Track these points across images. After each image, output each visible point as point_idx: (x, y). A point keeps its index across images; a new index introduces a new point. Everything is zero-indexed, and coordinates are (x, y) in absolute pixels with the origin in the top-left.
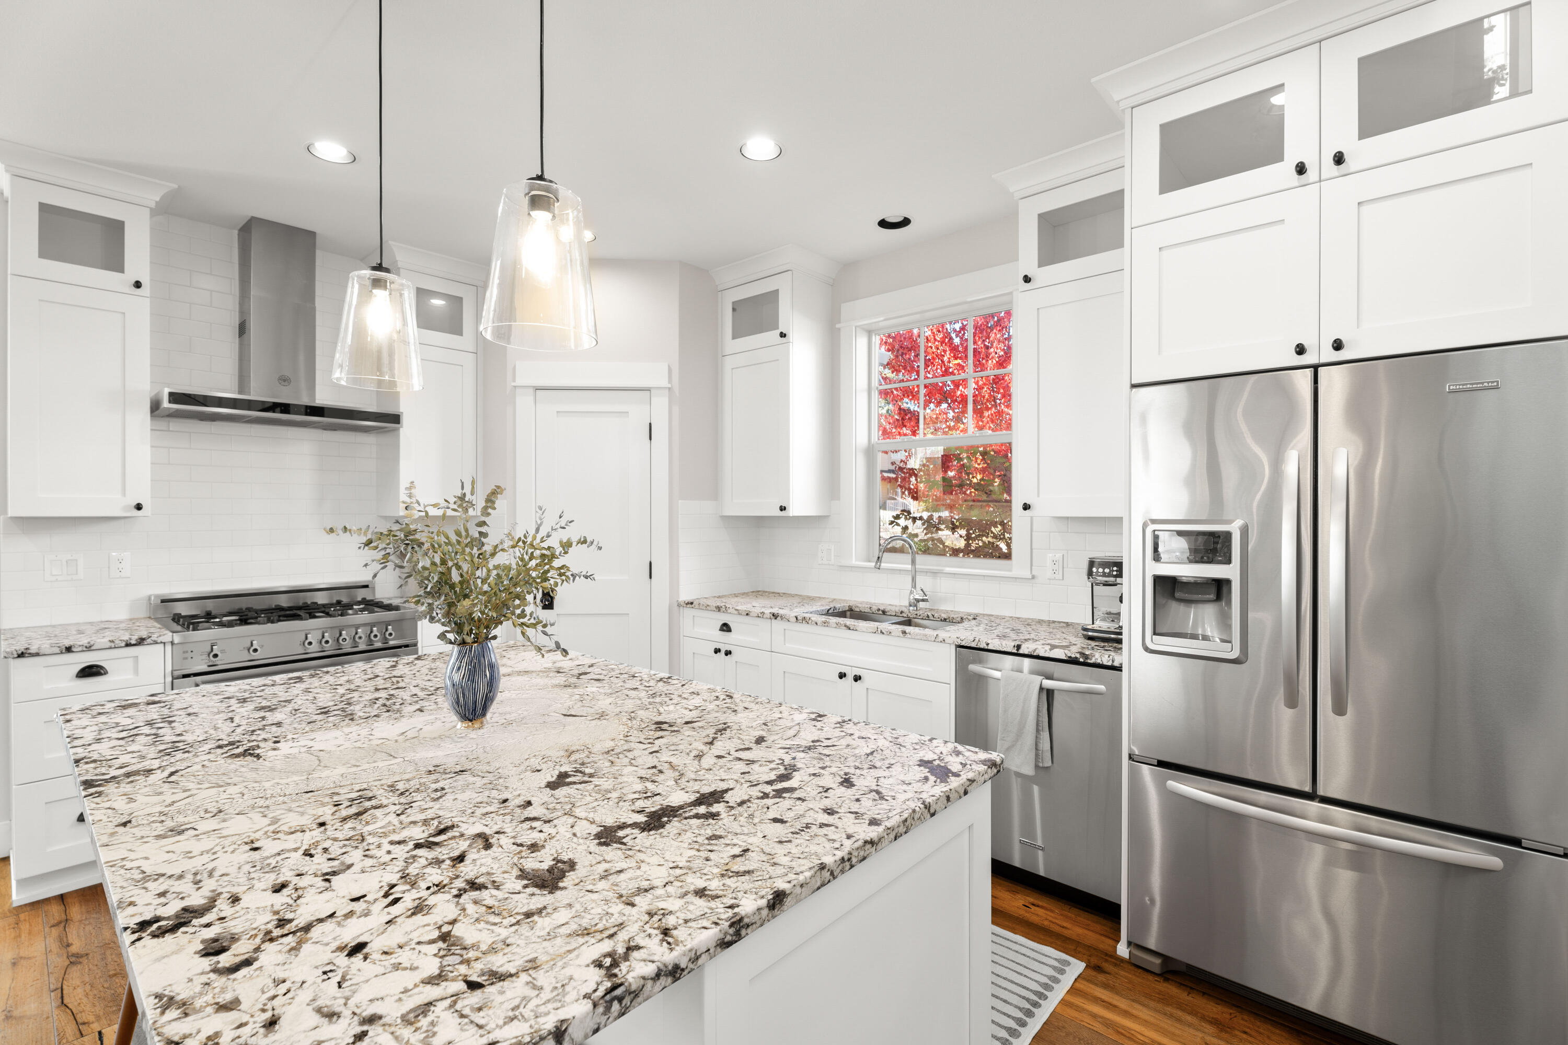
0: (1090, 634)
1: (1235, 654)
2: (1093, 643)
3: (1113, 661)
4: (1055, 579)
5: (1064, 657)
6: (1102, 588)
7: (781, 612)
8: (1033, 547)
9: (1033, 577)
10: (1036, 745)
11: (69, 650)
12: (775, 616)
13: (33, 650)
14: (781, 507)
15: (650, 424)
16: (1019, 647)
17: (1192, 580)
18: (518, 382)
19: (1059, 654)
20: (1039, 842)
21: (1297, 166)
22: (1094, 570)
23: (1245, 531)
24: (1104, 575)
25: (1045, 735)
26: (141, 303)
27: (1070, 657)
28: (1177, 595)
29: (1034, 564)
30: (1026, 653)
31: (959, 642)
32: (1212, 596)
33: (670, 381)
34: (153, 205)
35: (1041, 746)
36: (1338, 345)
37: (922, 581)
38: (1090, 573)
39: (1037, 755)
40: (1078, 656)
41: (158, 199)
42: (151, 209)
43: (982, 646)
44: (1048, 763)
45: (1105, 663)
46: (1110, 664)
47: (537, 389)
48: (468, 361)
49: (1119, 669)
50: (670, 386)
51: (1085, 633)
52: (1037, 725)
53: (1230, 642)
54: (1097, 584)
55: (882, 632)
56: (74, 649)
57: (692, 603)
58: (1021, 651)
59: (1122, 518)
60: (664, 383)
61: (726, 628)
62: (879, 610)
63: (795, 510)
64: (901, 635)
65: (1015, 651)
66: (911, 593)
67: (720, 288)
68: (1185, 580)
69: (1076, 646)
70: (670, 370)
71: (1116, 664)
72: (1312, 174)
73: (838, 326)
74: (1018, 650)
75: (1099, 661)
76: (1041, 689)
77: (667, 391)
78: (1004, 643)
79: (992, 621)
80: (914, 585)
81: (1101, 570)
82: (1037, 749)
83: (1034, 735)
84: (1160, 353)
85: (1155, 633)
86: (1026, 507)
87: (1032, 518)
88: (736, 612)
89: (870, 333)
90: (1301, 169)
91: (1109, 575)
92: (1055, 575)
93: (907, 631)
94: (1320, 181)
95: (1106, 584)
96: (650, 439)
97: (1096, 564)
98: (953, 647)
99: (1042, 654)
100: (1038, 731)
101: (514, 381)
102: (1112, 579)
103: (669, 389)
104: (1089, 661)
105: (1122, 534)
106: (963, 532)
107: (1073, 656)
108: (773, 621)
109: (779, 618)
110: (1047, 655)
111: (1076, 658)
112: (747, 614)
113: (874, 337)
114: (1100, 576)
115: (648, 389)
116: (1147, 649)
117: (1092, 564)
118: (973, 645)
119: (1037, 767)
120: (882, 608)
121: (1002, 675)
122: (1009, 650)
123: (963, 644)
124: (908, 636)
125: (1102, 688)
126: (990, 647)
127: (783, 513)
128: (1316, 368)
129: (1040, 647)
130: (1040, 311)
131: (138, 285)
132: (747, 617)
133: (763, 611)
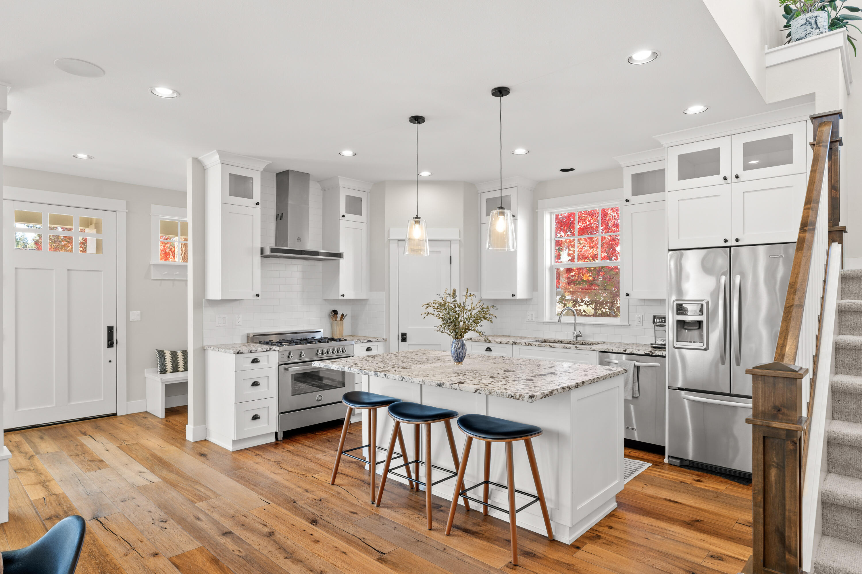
0: (654, 346)
1: (704, 347)
2: (655, 349)
3: (662, 354)
4: (639, 326)
6: (658, 327)
7: (517, 341)
8: (630, 312)
9: (630, 325)
10: (633, 388)
11: (251, 352)
12: (515, 343)
13: (241, 351)
14: (513, 295)
15: (451, 256)
16: (625, 350)
17: (690, 321)
18: (391, 237)
19: (642, 352)
20: (635, 427)
21: (724, 177)
22: (656, 320)
23: (707, 303)
24: (659, 322)
25: (636, 384)
26: (258, 211)
27: (646, 353)
28: (685, 327)
29: (630, 319)
30: (629, 352)
31: (600, 350)
32: (697, 327)
33: (460, 237)
34: (262, 170)
35: (635, 388)
36: (737, 240)
37: (579, 328)
38: (654, 322)
39: (633, 392)
40: (649, 352)
41: (264, 168)
42: (261, 172)
43: (610, 351)
44: (637, 395)
45: (660, 355)
46: (661, 355)
47: (399, 241)
48: (364, 227)
49: (664, 357)
50: (460, 239)
51: (652, 345)
52: (633, 380)
53: (703, 343)
54: (657, 326)
55: (567, 348)
56: (252, 352)
57: (471, 339)
58: (626, 352)
59: (665, 299)
60: (457, 238)
61: (489, 349)
62: (559, 341)
63: (519, 296)
64: (575, 348)
65: (624, 352)
66: (574, 333)
67: (479, 192)
68: (687, 321)
69: (648, 350)
70: (460, 231)
71: (664, 355)
72: (729, 180)
73: (536, 211)
74: (625, 352)
75: (657, 354)
76: (635, 366)
77: (458, 241)
78: (619, 349)
79: (611, 344)
80: (575, 330)
81: (658, 320)
82: (633, 390)
83: (632, 385)
84: (679, 238)
85: (677, 341)
86: (627, 295)
87: (629, 299)
88: (495, 342)
89: (551, 214)
90: (725, 179)
91: (661, 322)
92: (639, 324)
93: (578, 347)
94: (732, 183)
95: (660, 326)
96: (451, 263)
97: (656, 318)
98: (598, 352)
99: (635, 353)
100: (633, 383)
101: (389, 237)
102: (663, 324)
103: (459, 240)
104: (653, 354)
105: (665, 306)
106: (593, 306)
107: (647, 353)
108: (514, 345)
109: (517, 344)
110: (637, 353)
111: (648, 353)
112: (501, 343)
113: (553, 215)
114: (658, 322)
115: (449, 241)
116: (674, 347)
117: (654, 318)
118: (607, 351)
119: (633, 397)
120: (560, 340)
121: (619, 362)
122: (621, 352)
123: (602, 350)
125: (658, 364)
126: (614, 351)
127: (513, 298)
128: (730, 247)
129: (634, 350)
130: (633, 214)
131: (258, 204)
132: (501, 344)
133: (508, 341)
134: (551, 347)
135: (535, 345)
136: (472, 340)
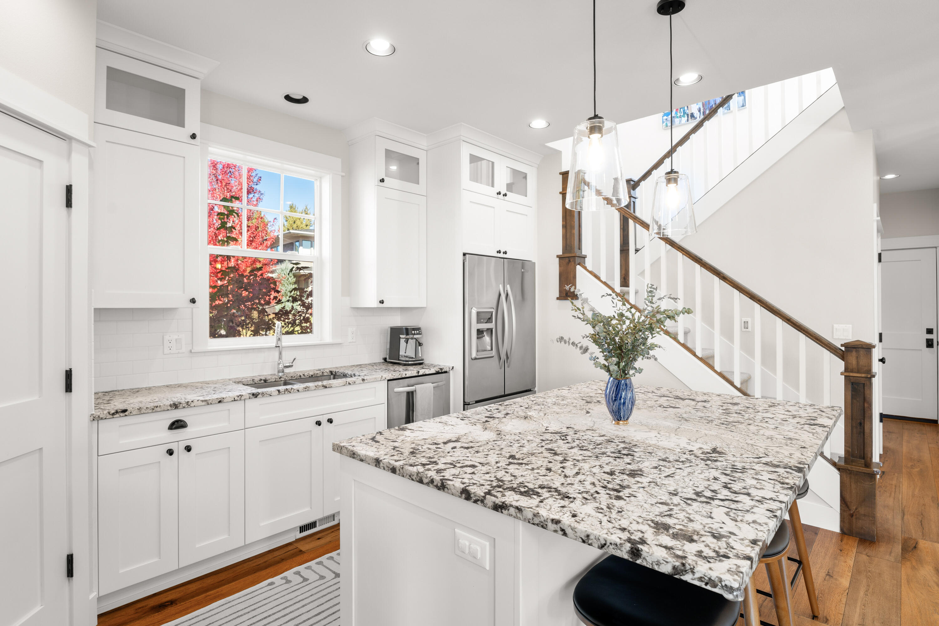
1: (494, 354)
5: (434, 372)
8: (343, 325)
9: (342, 343)
12: (256, 395)
14: (192, 299)
15: (70, 186)
21: (498, 192)
27: (437, 371)
29: (343, 335)
53: (493, 350)
55: (349, 384)
58: (420, 374)
61: (177, 425)
62: (261, 380)
64: (362, 382)
65: (417, 375)
66: (279, 363)
68: (484, 330)
75: (446, 370)
77: (88, 150)
80: (281, 358)
84: (469, 242)
92: (353, 340)
96: (69, 205)
98: (386, 382)
99: (427, 373)
103: (90, 148)
104: (443, 371)
108: (250, 400)
109: (260, 396)
110: (429, 373)
111: (439, 371)
112: (220, 402)
115: (67, 140)
116: (473, 359)
118: (399, 377)
120: (263, 378)
124: (366, 381)
126: (407, 376)
132: (220, 404)
133: (238, 394)
134: (326, 388)
135: (298, 391)
136: (126, 413)
